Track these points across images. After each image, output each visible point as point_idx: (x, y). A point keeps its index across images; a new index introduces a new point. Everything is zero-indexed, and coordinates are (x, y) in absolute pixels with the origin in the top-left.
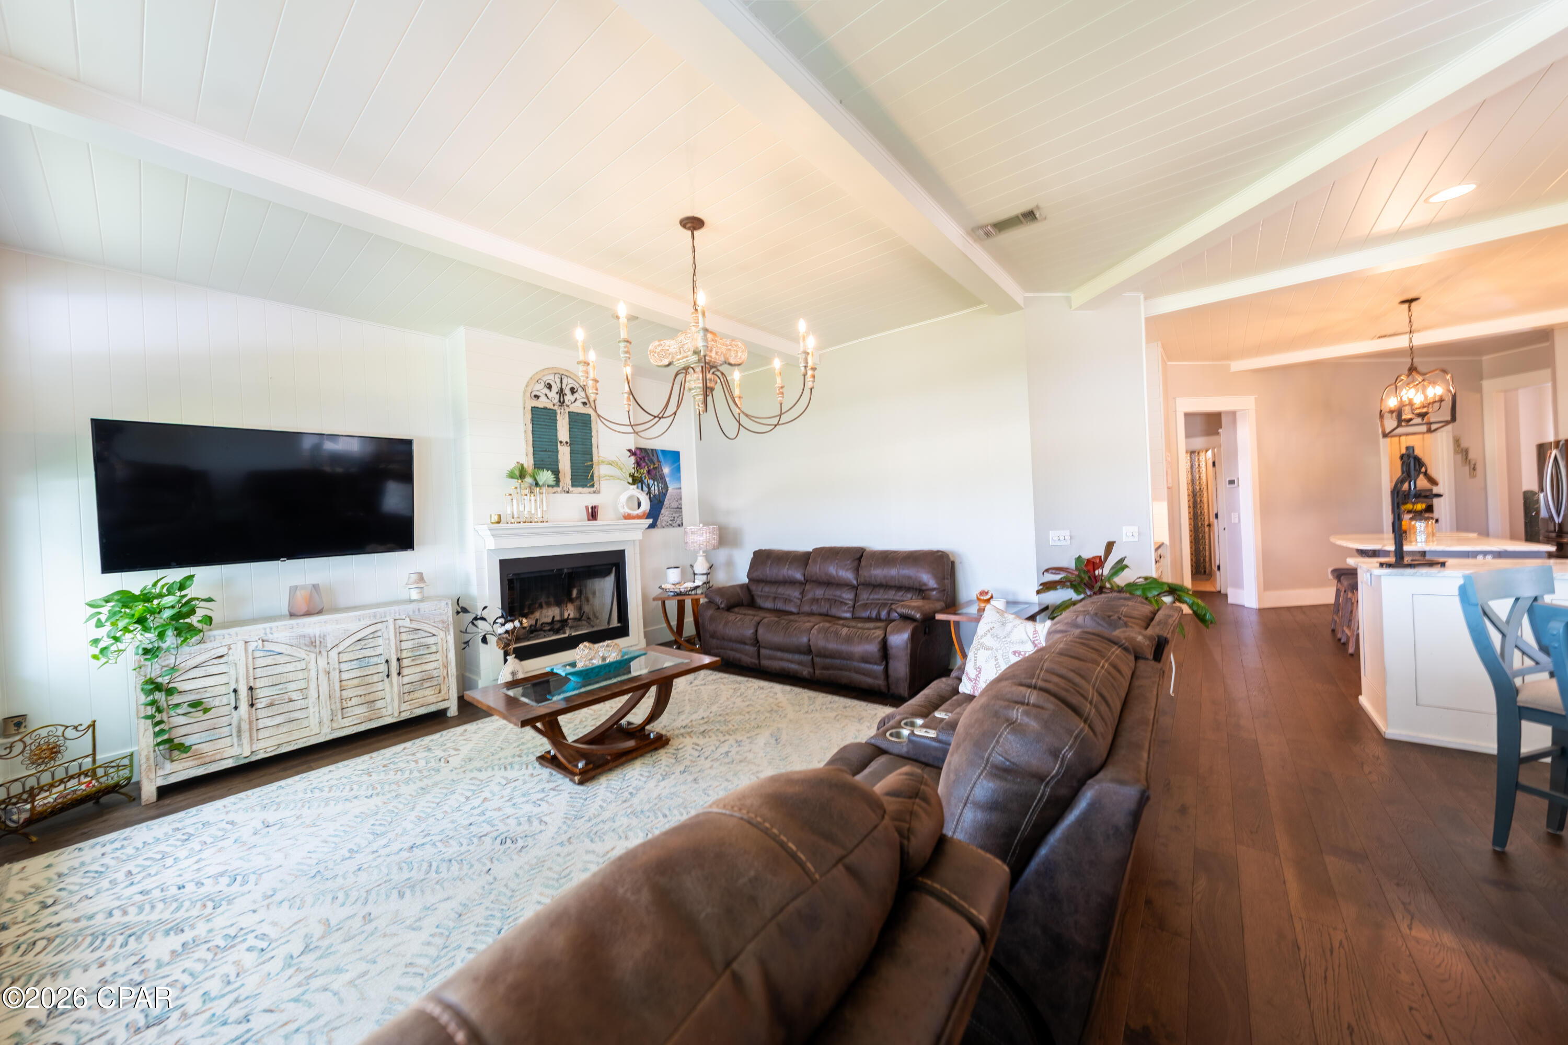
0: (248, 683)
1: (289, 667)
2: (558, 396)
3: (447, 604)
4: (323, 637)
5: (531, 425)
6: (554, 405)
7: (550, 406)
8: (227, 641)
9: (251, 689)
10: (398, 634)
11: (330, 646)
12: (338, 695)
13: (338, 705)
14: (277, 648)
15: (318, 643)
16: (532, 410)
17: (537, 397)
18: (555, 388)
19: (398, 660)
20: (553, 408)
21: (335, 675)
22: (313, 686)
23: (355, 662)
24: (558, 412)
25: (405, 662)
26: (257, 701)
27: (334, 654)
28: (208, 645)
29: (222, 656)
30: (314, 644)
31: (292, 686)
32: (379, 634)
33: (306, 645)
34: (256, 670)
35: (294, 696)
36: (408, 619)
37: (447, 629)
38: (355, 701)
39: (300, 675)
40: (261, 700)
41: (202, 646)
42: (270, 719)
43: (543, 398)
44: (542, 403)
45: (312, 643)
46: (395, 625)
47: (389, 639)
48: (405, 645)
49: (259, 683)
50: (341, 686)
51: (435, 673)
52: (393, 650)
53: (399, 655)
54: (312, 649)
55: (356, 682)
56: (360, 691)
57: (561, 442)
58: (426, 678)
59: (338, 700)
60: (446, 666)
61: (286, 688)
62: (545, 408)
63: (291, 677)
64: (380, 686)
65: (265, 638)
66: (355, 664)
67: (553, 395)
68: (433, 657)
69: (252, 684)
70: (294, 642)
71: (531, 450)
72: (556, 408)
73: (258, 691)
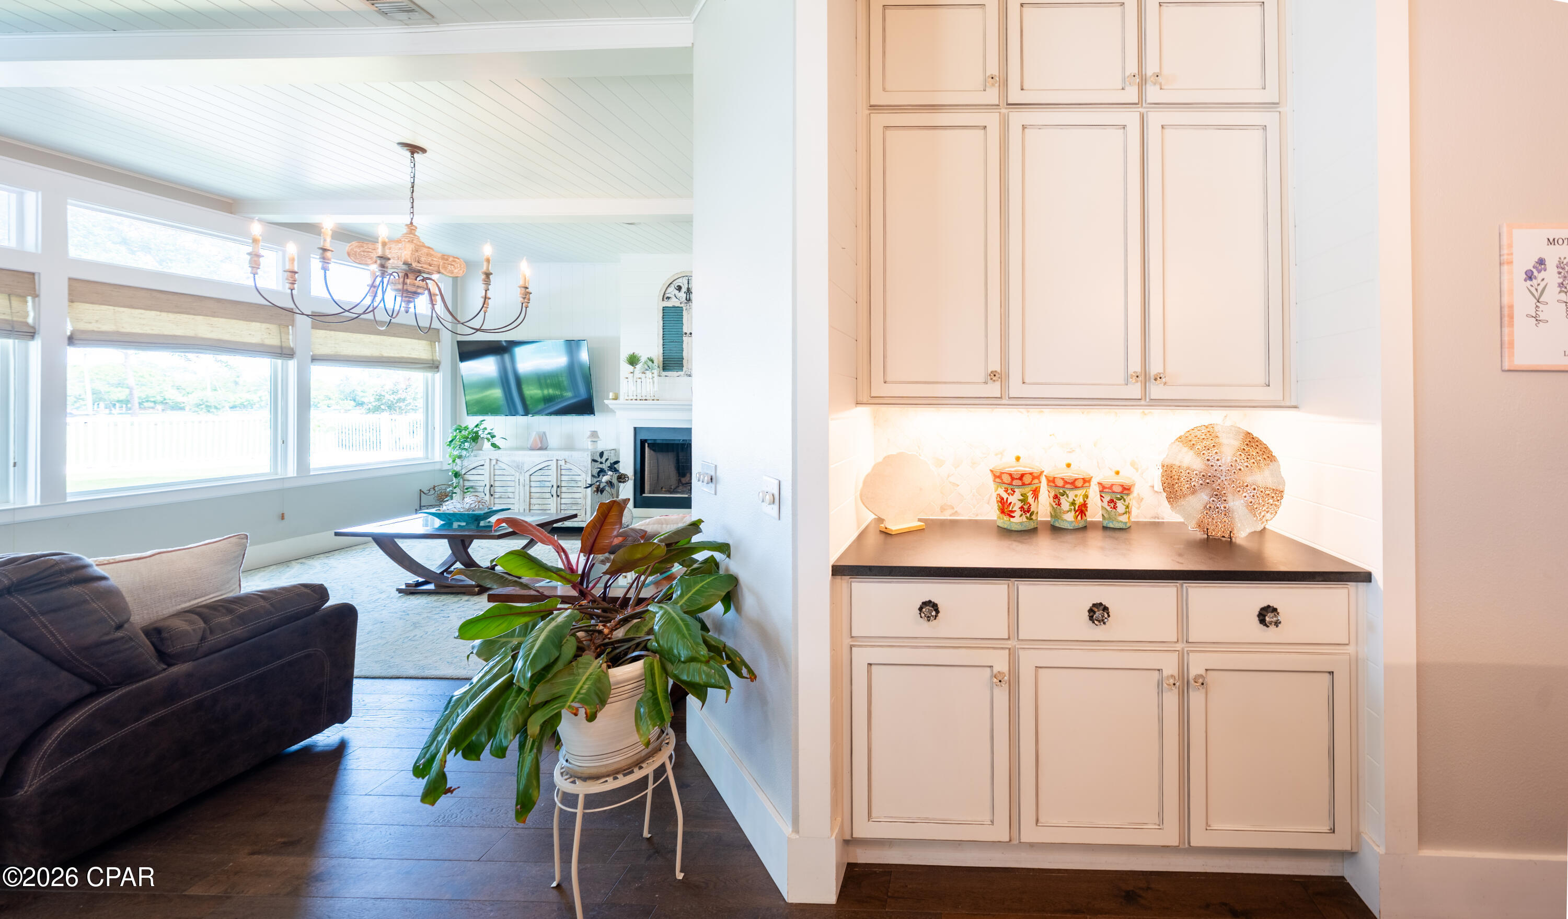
0: (490, 482)
1: (509, 478)
2: (685, 295)
3: (588, 455)
4: (523, 464)
5: (662, 322)
6: (681, 303)
7: (678, 304)
8: (485, 458)
9: (492, 486)
10: (559, 470)
11: (525, 470)
12: (528, 501)
13: (528, 507)
14: (504, 466)
15: (520, 467)
16: (663, 310)
17: (668, 298)
18: (684, 289)
19: (558, 487)
20: (681, 306)
21: (527, 487)
22: (517, 490)
23: (538, 483)
24: (684, 308)
25: (564, 489)
26: (495, 493)
27: (527, 475)
28: (478, 458)
29: (483, 465)
30: (519, 467)
31: (510, 489)
32: (549, 468)
33: (515, 467)
34: (496, 476)
35: (511, 495)
36: (563, 461)
37: (586, 473)
38: (537, 507)
39: (512, 484)
40: (498, 493)
41: (476, 458)
42: (500, 505)
43: (674, 299)
44: (673, 302)
45: (518, 467)
46: (557, 464)
47: (553, 472)
48: (564, 478)
49: (497, 484)
50: (530, 496)
51: (579, 501)
52: (555, 480)
53: (559, 484)
54: (517, 470)
55: (538, 495)
56: (539, 501)
57: (686, 333)
58: (574, 503)
59: (528, 504)
60: (585, 498)
61: (507, 490)
62: (674, 307)
63: (509, 484)
64: (549, 501)
65: (499, 459)
66: (538, 484)
67: (682, 295)
68: (579, 490)
69: (492, 484)
70: (510, 464)
71: (661, 342)
72: (682, 305)
73: (496, 488)
